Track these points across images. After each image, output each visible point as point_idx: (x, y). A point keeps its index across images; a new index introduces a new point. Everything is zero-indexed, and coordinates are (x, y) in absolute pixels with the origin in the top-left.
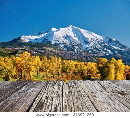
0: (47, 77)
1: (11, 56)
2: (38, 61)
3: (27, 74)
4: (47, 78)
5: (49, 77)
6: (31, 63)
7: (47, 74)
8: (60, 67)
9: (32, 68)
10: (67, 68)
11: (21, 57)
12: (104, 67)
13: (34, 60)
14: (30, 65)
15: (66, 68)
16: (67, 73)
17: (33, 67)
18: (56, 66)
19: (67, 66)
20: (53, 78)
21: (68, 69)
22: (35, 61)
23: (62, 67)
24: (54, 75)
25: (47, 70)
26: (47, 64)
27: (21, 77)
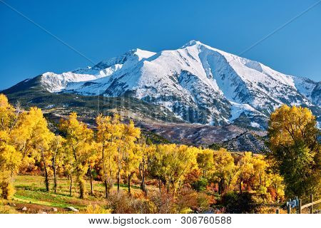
2: (36, 128)
4: (81, 197)
5: (91, 194)
7: (80, 183)
10: (164, 165)
12: (297, 145)
13: (20, 124)
15: (159, 163)
16: (164, 181)
18: (116, 153)
19: (164, 157)
20: (107, 197)
21: (167, 169)
22: (23, 125)
24: (111, 186)
25: (81, 166)
26: (80, 143)
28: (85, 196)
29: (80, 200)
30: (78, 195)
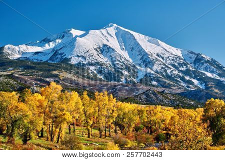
0: (89, 134)
1: (25, 91)
2: (77, 103)
3: (56, 127)
4: (89, 137)
5: (91, 135)
6: (64, 106)
7: (88, 130)
8: (114, 114)
9: (66, 117)
11: (41, 94)
12: (218, 116)
13: (70, 101)
14: (62, 110)
15: (122, 117)
16: (124, 127)
17: (68, 113)
19: (124, 114)
20: (100, 137)
21: (126, 120)
23: (116, 115)
24: (102, 131)
25: (89, 120)
27: (42, 134)
28: (91, 137)
29: (88, 139)
30: (87, 136)
